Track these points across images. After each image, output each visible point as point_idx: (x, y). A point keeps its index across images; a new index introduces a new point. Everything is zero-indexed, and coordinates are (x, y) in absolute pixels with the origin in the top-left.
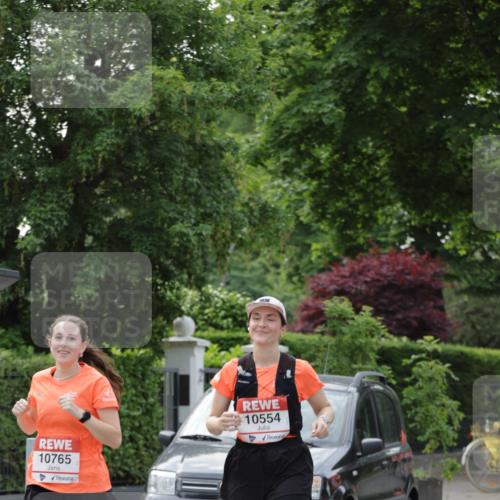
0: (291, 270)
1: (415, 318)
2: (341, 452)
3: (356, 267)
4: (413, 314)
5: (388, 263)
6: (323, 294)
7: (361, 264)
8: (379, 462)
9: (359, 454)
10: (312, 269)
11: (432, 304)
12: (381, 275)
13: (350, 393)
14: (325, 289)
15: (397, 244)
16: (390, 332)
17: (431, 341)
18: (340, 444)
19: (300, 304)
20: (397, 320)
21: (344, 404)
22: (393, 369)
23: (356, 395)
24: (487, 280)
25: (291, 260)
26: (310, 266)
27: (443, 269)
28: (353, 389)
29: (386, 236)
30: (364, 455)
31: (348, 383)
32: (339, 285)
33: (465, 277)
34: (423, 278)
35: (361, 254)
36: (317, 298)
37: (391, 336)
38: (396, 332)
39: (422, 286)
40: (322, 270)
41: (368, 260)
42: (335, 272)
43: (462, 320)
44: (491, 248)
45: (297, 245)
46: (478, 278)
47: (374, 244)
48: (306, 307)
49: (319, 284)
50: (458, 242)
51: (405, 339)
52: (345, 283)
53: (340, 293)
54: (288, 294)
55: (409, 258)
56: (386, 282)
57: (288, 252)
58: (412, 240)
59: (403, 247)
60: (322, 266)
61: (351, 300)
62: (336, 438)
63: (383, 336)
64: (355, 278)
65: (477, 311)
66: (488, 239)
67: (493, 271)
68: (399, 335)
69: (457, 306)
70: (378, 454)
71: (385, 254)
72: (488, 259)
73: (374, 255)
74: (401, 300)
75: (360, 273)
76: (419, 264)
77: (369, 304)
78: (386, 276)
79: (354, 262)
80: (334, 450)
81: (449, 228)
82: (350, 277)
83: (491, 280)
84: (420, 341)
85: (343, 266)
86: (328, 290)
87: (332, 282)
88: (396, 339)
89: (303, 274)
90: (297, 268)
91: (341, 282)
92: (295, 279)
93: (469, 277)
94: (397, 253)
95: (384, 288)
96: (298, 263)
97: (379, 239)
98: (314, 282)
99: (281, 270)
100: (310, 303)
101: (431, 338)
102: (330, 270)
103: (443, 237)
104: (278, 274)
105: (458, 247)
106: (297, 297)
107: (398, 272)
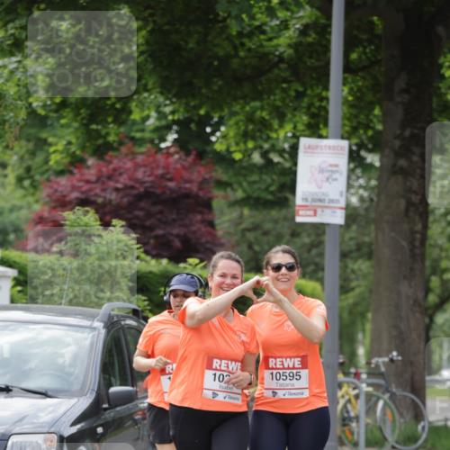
0: (21, 171)
1: (177, 236)
2: (83, 403)
3: (104, 170)
4: (175, 231)
5: (145, 166)
6: (63, 203)
7: (111, 167)
8: (130, 416)
9: (105, 406)
10: (47, 171)
11: (199, 217)
12: (137, 180)
13: (94, 329)
14: (64, 196)
15: (157, 142)
16: (146, 252)
17: (197, 265)
18: (80, 393)
19: (32, 216)
20: (156, 237)
21: (87, 343)
22: (150, 300)
23: (103, 331)
24: (267, 189)
25: (22, 158)
26: (45, 167)
27: (214, 174)
28: (99, 325)
29: (143, 131)
30: (112, 407)
31: (92, 317)
32: (82, 193)
33: (240, 184)
34: (188, 186)
35: (111, 153)
36: (54, 208)
37: (148, 258)
38: (154, 252)
39: (187, 195)
40: (61, 173)
41: (119, 161)
42: (78, 176)
43: (236, 238)
44: (273, 149)
45: (28, 140)
46: (256, 187)
47: (127, 141)
48: (40, 220)
49: (56, 191)
50: (232, 142)
51: (165, 262)
52: (90, 190)
53: (84, 202)
54: (17, 203)
55: (171, 160)
56: (142, 190)
57: (16, 149)
58: (175, 136)
59: (163, 145)
60: (61, 168)
61: (97, 212)
62: (76, 387)
63: (138, 258)
64: (103, 183)
65: (255, 228)
66: (269, 138)
67: (275, 177)
68: (157, 256)
69: (229, 221)
70: (130, 405)
71: (142, 153)
72: (269, 162)
73: (127, 155)
74: (161, 212)
75: (110, 178)
76: (184, 168)
77: (120, 217)
78: (142, 183)
79: (101, 163)
80: (75, 400)
81: (221, 122)
82: (97, 182)
83: (272, 188)
84: (182, 265)
85: (88, 167)
86: (68, 199)
87: (74, 188)
88: (153, 262)
89: (37, 177)
90: (28, 169)
91: (85, 187)
92: (27, 183)
93: (245, 184)
94: (156, 152)
95: (140, 197)
96: (30, 163)
97: (133, 134)
98: (51, 187)
99: (9, 171)
100: (46, 214)
101: (196, 261)
102: (71, 173)
103: (213, 133)
104: (6, 176)
105: (232, 149)
106: (29, 206)
107: (156, 176)
